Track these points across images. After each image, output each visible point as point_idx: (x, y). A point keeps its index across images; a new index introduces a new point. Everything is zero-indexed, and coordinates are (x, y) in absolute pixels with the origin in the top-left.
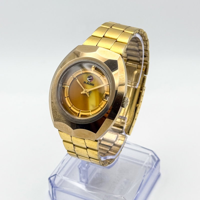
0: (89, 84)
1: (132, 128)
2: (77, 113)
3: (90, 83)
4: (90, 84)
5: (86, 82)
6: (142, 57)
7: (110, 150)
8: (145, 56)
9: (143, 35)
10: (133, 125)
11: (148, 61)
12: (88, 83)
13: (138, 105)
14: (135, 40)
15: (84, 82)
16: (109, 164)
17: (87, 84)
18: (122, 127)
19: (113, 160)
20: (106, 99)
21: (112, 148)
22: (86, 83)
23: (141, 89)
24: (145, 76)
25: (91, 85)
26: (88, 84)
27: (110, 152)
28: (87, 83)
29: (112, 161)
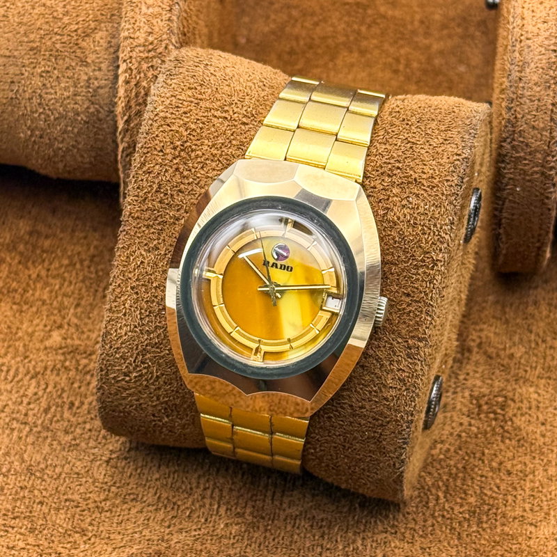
0: (279, 266)
2: (252, 349)
4: (281, 268)
5: (268, 262)
12: (276, 264)
17: (272, 266)
22: (270, 264)
25: (284, 269)
26: (277, 267)
28: (274, 263)
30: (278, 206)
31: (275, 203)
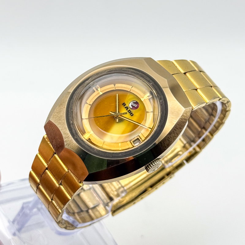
0: (128, 110)
1: (122, 209)
3: (130, 110)
5: (125, 105)
6: (200, 138)
7: (78, 213)
8: (204, 140)
9: (225, 112)
10: (126, 207)
11: (203, 148)
12: (128, 108)
13: (150, 189)
14: (210, 110)
15: (124, 103)
16: (66, 228)
17: (126, 108)
18: (111, 199)
19: (73, 228)
20: (134, 144)
21: (82, 213)
22: (125, 106)
23: (169, 174)
24: (184, 163)
27: (76, 215)
29: (71, 227)
30: (151, 83)
31: (151, 81)
